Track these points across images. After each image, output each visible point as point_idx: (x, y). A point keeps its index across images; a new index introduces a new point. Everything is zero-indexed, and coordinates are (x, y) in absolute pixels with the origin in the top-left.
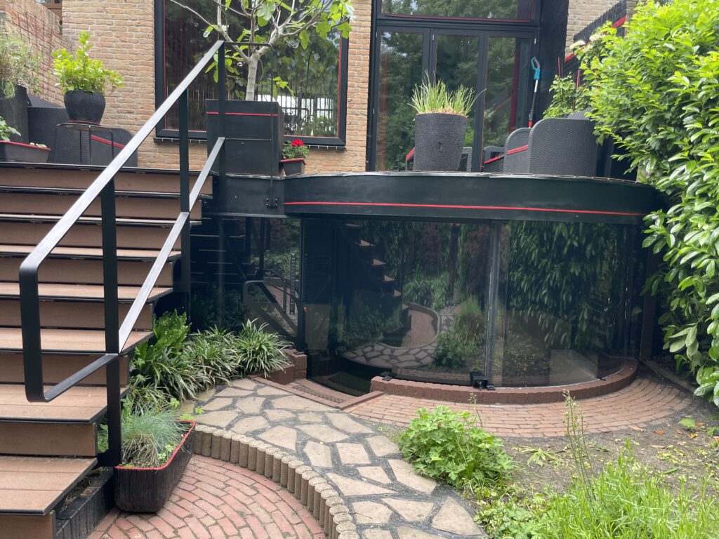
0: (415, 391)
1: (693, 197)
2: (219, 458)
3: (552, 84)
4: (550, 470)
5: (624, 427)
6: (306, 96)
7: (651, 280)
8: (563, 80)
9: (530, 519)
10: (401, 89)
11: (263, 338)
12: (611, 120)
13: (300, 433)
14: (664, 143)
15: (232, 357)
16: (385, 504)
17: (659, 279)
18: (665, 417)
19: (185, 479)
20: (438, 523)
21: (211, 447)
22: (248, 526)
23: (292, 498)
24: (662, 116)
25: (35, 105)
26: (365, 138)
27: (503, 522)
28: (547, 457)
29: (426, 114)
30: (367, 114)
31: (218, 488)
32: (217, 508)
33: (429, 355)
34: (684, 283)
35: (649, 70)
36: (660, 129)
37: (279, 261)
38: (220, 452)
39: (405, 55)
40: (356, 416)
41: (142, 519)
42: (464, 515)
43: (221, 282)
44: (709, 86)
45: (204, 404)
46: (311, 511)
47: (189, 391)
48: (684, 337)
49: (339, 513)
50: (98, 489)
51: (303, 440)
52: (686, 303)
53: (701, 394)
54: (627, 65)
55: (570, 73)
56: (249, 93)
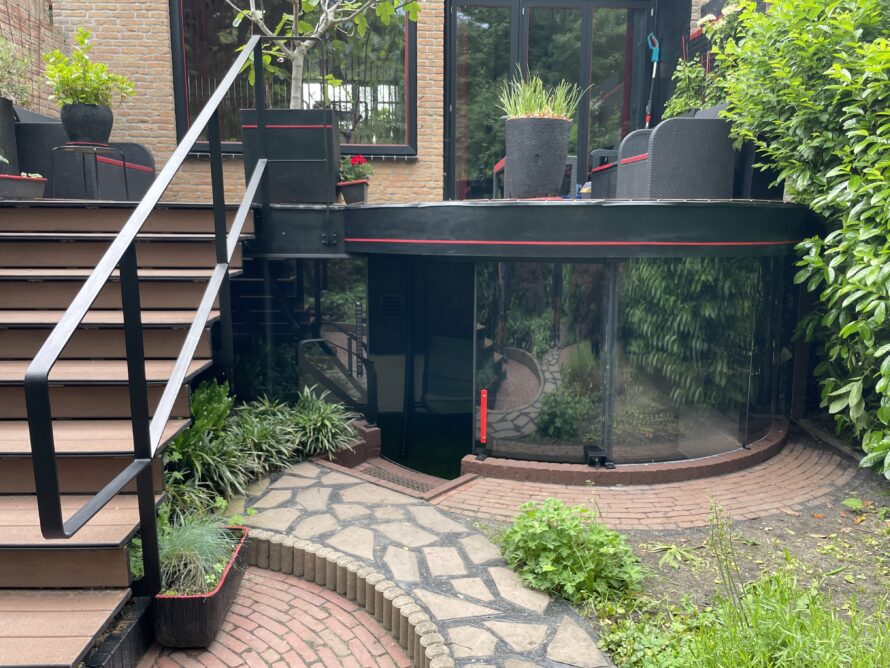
0: (516, 473)
1: (857, 222)
2: (280, 570)
3: (675, 70)
4: (687, 574)
5: (774, 511)
6: (364, 84)
7: (805, 323)
8: (689, 64)
9: (667, 646)
10: (482, 72)
11: (325, 410)
12: (752, 120)
13: (378, 535)
14: (819, 151)
15: (287, 437)
16: (489, 630)
17: (815, 322)
18: (824, 495)
19: (240, 600)
20: (556, 653)
21: (268, 557)
22: (320, 660)
23: (373, 620)
24: (817, 118)
25: (24, 120)
26: (441, 145)
27: (634, 650)
28: (683, 556)
29: (519, 119)
30: (442, 113)
31: (280, 611)
32: (281, 638)
33: (532, 420)
34: (846, 330)
35: (799, 59)
36: (814, 134)
37: (340, 302)
38: (280, 562)
39: (485, 26)
40: (446, 509)
41: (189, 656)
42: (585, 640)
43: (269, 334)
44: (877, 84)
45: (257, 499)
46: (397, 638)
47: (238, 485)
48: (847, 394)
49: (432, 643)
50: (134, 623)
51: (382, 545)
52: (849, 351)
53: (869, 465)
54: (771, 50)
55: (698, 54)
56: (294, 98)
